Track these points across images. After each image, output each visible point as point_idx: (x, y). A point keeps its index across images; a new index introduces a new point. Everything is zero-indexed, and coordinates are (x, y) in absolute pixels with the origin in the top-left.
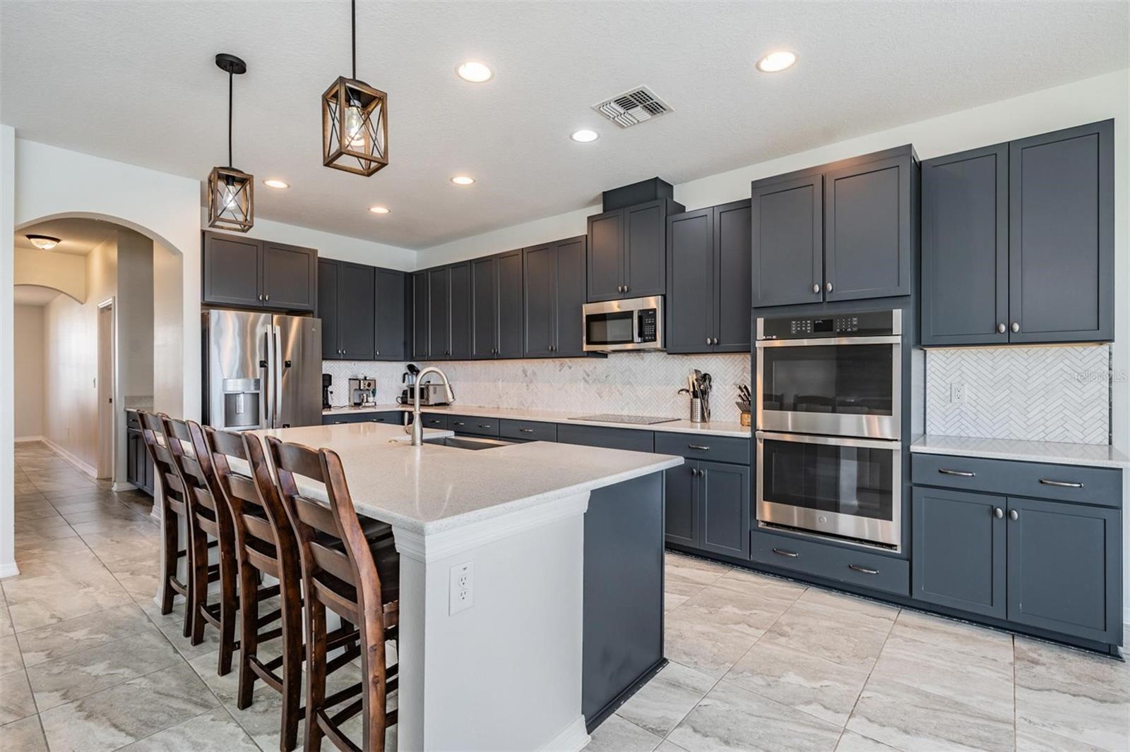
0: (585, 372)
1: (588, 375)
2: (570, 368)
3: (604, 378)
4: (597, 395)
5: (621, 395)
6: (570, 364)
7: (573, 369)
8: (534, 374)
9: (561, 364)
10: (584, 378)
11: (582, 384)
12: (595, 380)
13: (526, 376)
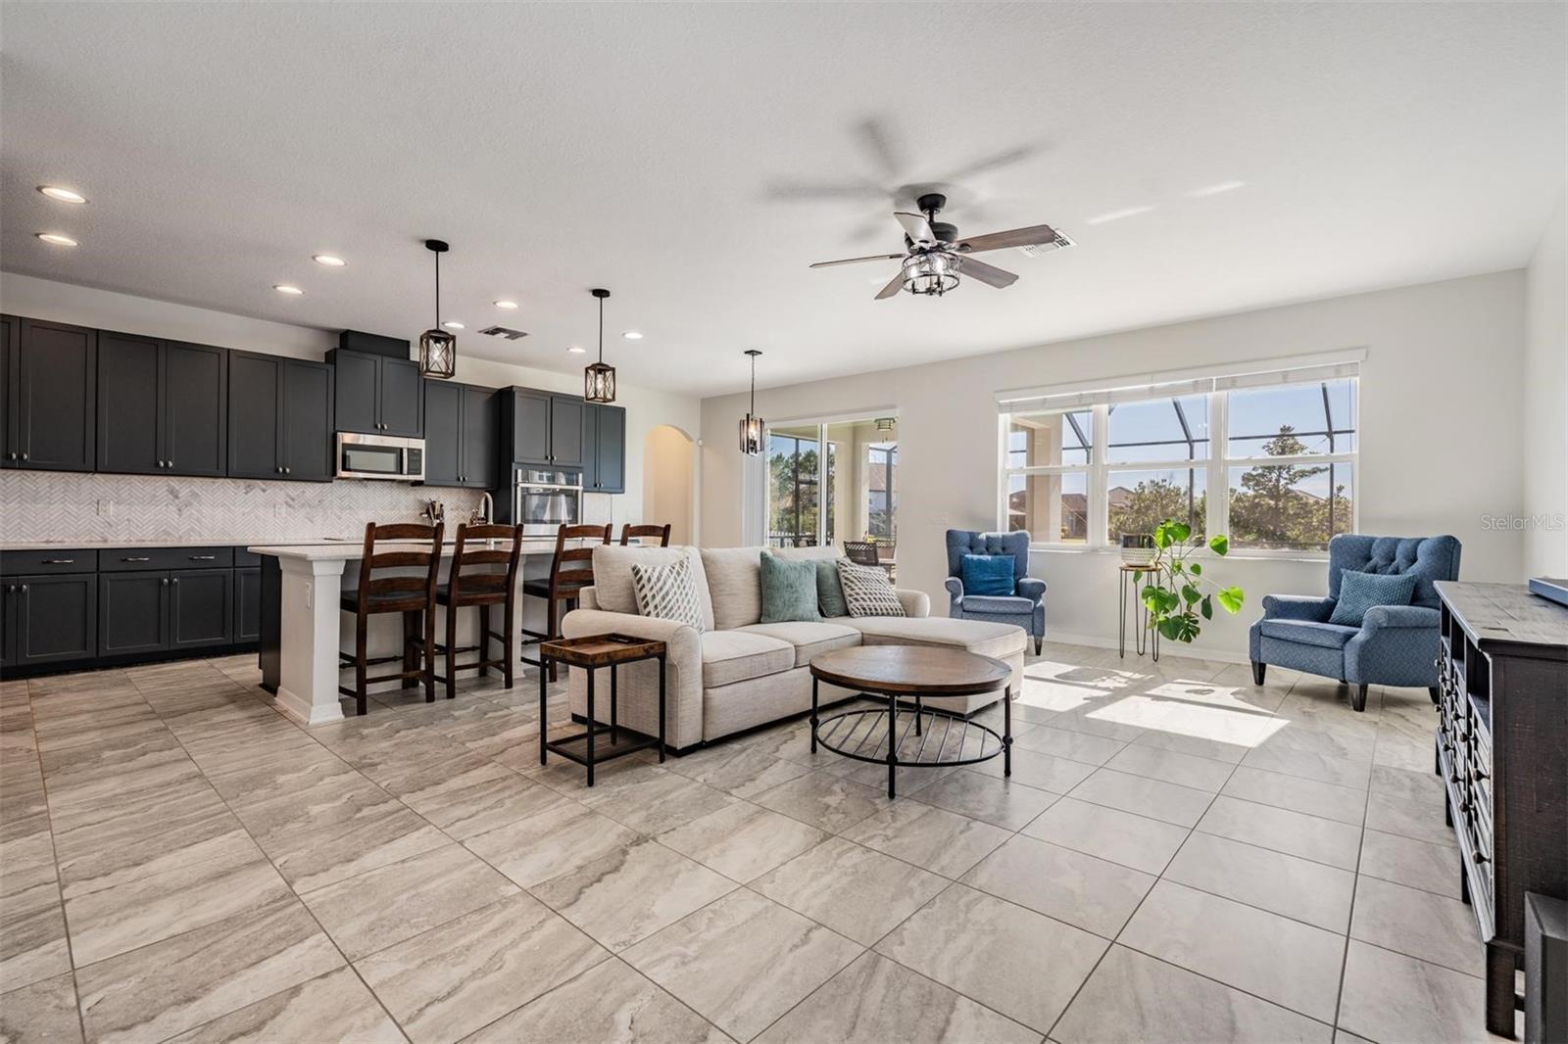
0: (288, 495)
1: (293, 500)
2: (264, 491)
3: (316, 502)
4: (306, 520)
5: (340, 519)
6: (264, 487)
7: (267, 493)
8: (195, 495)
9: (249, 486)
10: (287, 503)
11: (284, 508)
12: (303, 504)
13: (177, 497)
